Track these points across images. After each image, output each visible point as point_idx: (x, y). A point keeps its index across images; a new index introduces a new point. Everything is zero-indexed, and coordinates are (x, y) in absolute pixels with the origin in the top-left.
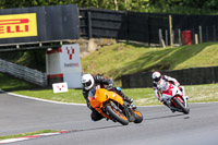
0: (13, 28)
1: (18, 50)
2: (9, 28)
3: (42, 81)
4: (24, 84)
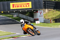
0: (25, 6)
2: (24, 6)
3: (33, 20)
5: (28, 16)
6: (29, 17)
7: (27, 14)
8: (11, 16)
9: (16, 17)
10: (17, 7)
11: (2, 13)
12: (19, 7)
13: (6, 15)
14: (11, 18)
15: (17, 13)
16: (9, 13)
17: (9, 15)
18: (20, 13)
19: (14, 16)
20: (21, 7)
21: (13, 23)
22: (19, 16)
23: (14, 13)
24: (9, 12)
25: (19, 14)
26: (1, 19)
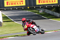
1: (52, 7)
3: (59, 16)
4: (54, 17)
5: (54, 11)
6: (55, 13)
7: (53, 10)
8: (37, 11)
9: (42, 12)
10: (43, 2)
11: (28, 9)
12: (45, 2)
13: (32, 11)
14: (37, 14)
15: (43, 9)
16: (35, 9)
17: (34, 11)
18: (46, 8)
19: (40, 11)
20: (47, 2)
21: (39, 18)
22: (45, 11)
23: (40, 8)
24: (35, 7)
25: (45, 10)
26: (28, 14)
